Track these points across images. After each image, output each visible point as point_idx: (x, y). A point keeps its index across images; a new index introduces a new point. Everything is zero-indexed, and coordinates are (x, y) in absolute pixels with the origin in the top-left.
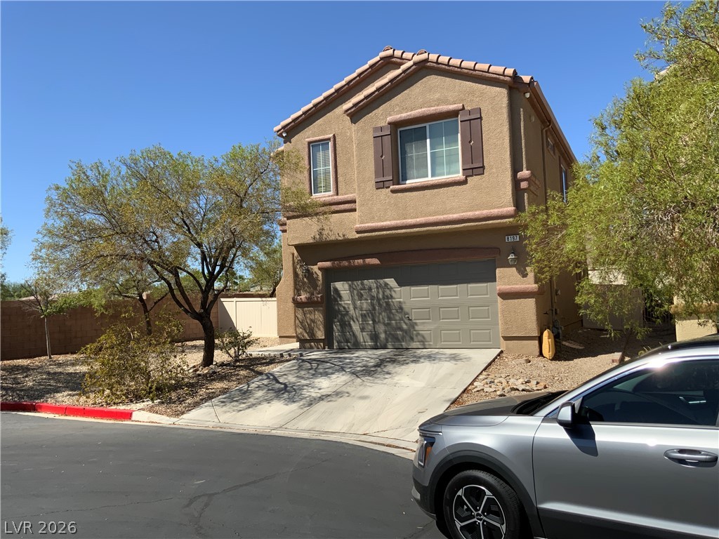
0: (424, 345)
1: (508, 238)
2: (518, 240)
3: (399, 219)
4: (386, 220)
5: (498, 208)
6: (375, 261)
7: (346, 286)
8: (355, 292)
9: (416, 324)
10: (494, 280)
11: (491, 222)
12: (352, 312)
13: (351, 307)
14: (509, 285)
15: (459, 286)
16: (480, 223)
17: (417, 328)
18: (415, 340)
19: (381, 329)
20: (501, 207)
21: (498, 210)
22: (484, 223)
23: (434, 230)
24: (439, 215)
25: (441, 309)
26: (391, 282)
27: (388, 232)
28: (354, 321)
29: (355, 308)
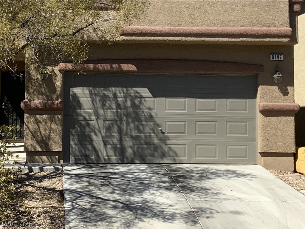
0: (175, 160)
1: (273, 57)
2: (282, 59)
3: (172, 26)
4: (157, 25)
5: (275, 26)
6: (131, 67)
7: (87, 93)
8: (98, 99)
9: (168, 138)
10: (255, 97)
11: (268, 39)
12: (93, 122)
13: (93, 117)
14: (270, 102)
15: (218, 101)
16: (258, 40)
17: (168, 142)
18: (166, 156)
19: (128, 143)
20: (279, 26)
21: (276, 28)
22: (262, 39)
23: (210, 42)
24: (217, 26)
25: (198, 123)
26: (144, 91)
27: (159, 38)
28: (96, 134)
29: (98, 118)
